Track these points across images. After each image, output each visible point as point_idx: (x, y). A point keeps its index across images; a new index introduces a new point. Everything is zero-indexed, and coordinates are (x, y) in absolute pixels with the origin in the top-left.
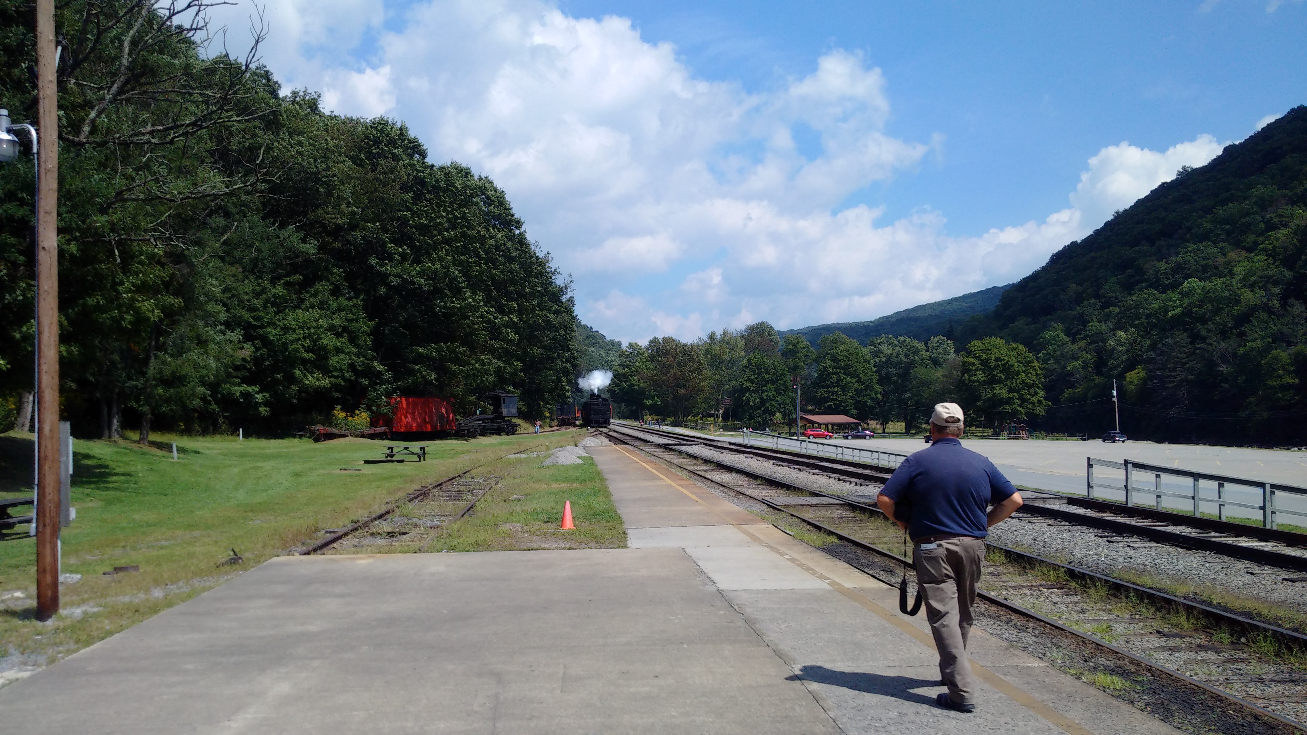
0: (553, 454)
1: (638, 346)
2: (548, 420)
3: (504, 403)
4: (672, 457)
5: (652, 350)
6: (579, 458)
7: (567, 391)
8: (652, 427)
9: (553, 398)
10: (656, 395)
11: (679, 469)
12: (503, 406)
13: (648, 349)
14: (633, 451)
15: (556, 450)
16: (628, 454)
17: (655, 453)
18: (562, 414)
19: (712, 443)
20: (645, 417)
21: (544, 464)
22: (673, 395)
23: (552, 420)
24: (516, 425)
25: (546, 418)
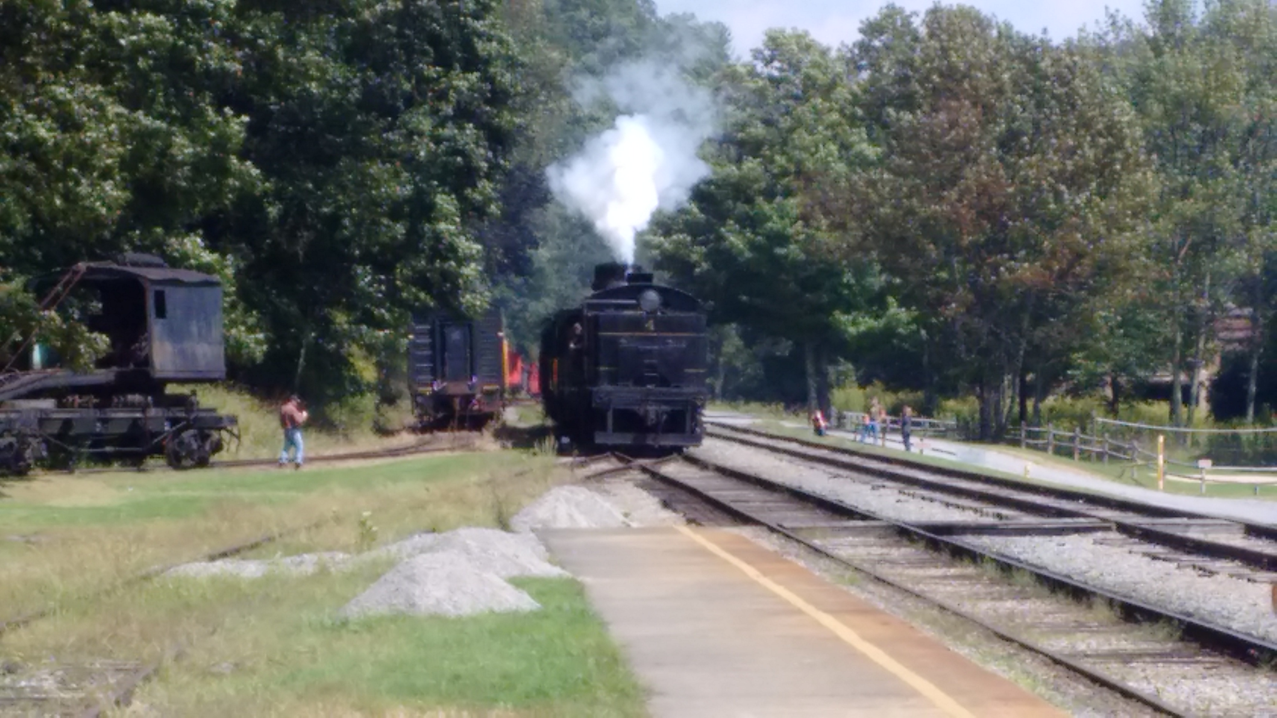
0: (391, 564)
1: (807, 48)
2: (369, 401)
3: (161, 312)
4: (965, 589)
5: (875, 66)
6: (519, 582)
7: (462, 261)
8: (871, 443)
9: (392, 295)
10: (889, 289)
11: (1000, 649)
12: (156, 327)
13: (854, 65)
14: (777, 558)
15: (408, 545)
16: (751, 572)
17: (884, 571)
18: (436, 373)
19: (1161, 525)
20: (838, 396)
21: (353, 611)
22: (974, 287)
23: (389, 399)
24: (218, 423)
25: (359, 388)
